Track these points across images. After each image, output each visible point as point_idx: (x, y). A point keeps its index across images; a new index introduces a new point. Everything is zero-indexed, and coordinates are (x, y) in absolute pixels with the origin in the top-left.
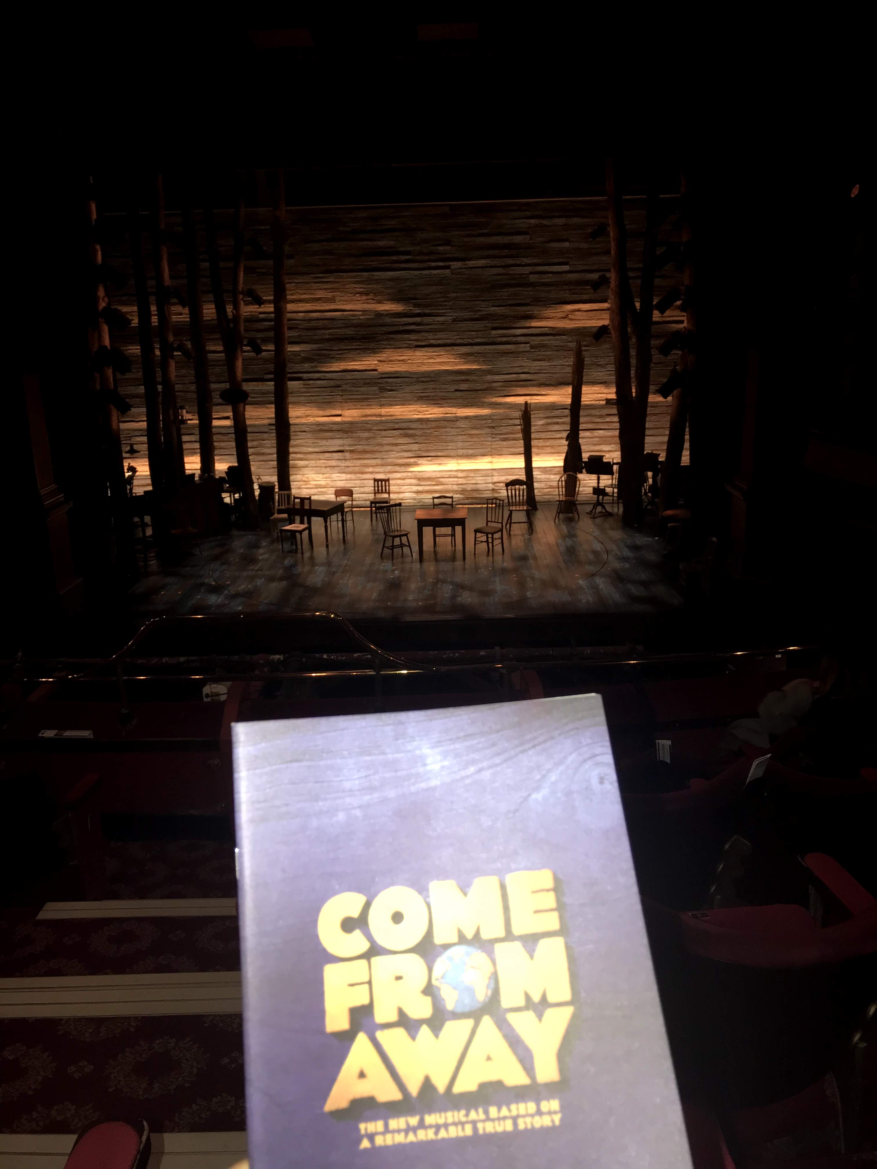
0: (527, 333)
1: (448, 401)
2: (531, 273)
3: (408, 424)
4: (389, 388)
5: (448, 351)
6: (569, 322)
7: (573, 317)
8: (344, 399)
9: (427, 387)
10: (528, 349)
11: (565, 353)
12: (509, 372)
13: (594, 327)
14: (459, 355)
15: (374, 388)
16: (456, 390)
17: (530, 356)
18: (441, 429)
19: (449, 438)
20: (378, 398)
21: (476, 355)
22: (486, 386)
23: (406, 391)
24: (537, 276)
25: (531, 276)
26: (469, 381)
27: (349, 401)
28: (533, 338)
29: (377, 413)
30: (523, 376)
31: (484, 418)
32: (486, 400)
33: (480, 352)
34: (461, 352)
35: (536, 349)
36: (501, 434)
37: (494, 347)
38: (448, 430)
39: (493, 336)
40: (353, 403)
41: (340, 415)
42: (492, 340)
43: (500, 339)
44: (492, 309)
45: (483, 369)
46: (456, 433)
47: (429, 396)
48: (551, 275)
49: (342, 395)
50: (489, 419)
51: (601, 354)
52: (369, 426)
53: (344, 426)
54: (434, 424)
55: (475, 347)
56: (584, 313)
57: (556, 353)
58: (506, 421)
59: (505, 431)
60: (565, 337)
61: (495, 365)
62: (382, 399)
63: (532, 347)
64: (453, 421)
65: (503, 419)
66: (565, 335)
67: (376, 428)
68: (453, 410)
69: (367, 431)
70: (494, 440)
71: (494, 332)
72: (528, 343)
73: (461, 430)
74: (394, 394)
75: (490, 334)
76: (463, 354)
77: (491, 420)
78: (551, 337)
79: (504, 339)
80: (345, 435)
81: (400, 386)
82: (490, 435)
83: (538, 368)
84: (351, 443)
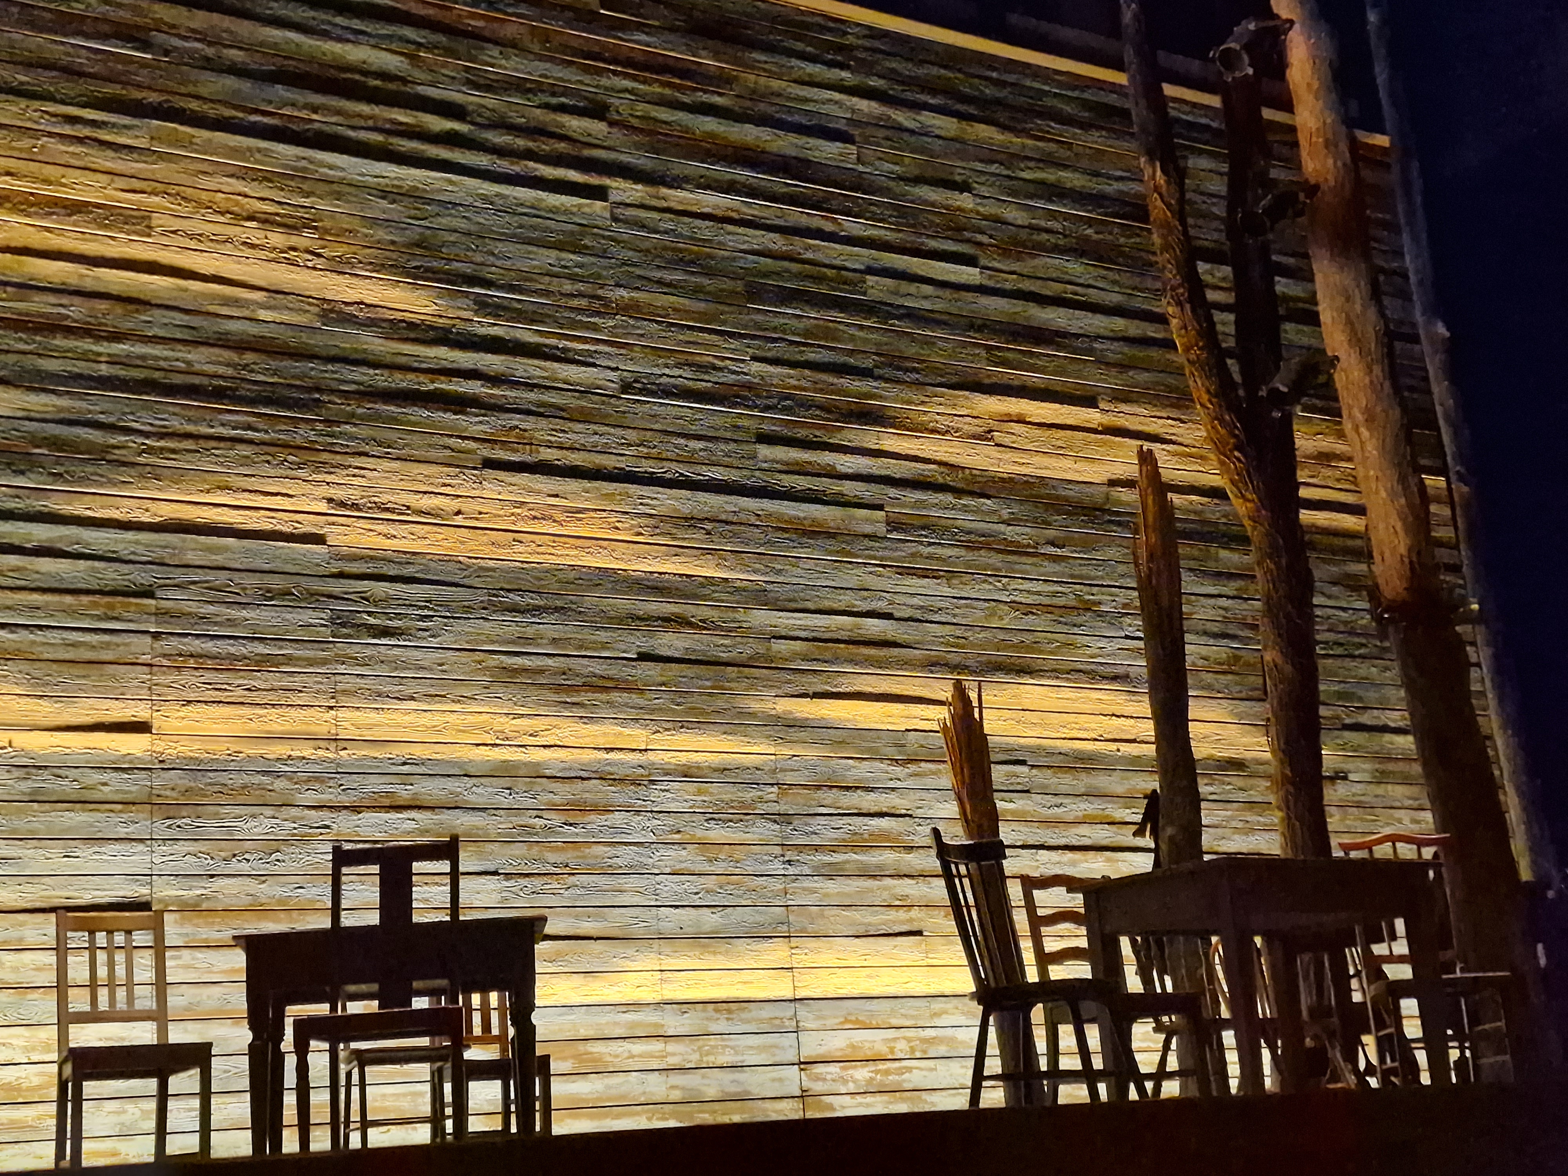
0: (876, 471)
1: (615, 696)
2: (870, 271)
3: (451, 784)
4: (372, 621)
5: (608, 496)
6: (999, 456)
7: (1007, 440)
8: (164, 656)
9: (530, 631)
10: (881, 529)
11: (995, 559)
12: (827, 604)
13: (1070, 482)
14: (652, 522)
15: (308, 616)
16: (644, 657)
17: (887, 553)
18: (593, 817)
19: (626, 856)
20: (324, 662)
21: (709, 526)
22: (748, 649)
23: (446, 640)
24: (889, 281)
25: (871, 280)
26: (691, 625)
27: (192, 663)
28: (893, 492)
29: (323, 730)
30: (874, 627)
31: (747, 777)
32: (755, 706)
33: (723, 517)
34: (653, 507)
35: (905, 531)
36: (817, 848)
37: (767, 505)
38: (618, 818)
39: (765, 465)
40: (209, 676)
41: (141, 727)
42: (758, 479)
43: (788, 481)
44: (756, 367)
45: (738, 584)
46: (652, 838)
47: (540, 671)
48: (928, 289)
49: (156, 636)
50: (772, 785)
51: (1102, 578)
52: (280, 784)
53: (159, 780)
54: (563, 793)
55: (702, 496)
56: (1037, 432)
57: (970, 556)
58: (829, 796)
59: (828, 836)
60: (988, 502)
61: (779, 572)
62: (342, 669)
63: (894, 525)
64: (636, 783)
65: (819, 787)
66: (988, 497)
67: (310, 798)
68: (637, 736)
69: (268, 811)
70: (791, 870)
71: (765, 451)
72: (880, 507)
73: (670, 820)
74: (396, 651)
75: (754, 457)
76: (662, 518)
77: (775, 789)
78: (949, 498)
79: (802, 483)
80: (161, 828)
81: (423, 618)
82: (778, 850)
83: (916, 601)
84: (190, 865)
